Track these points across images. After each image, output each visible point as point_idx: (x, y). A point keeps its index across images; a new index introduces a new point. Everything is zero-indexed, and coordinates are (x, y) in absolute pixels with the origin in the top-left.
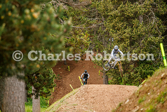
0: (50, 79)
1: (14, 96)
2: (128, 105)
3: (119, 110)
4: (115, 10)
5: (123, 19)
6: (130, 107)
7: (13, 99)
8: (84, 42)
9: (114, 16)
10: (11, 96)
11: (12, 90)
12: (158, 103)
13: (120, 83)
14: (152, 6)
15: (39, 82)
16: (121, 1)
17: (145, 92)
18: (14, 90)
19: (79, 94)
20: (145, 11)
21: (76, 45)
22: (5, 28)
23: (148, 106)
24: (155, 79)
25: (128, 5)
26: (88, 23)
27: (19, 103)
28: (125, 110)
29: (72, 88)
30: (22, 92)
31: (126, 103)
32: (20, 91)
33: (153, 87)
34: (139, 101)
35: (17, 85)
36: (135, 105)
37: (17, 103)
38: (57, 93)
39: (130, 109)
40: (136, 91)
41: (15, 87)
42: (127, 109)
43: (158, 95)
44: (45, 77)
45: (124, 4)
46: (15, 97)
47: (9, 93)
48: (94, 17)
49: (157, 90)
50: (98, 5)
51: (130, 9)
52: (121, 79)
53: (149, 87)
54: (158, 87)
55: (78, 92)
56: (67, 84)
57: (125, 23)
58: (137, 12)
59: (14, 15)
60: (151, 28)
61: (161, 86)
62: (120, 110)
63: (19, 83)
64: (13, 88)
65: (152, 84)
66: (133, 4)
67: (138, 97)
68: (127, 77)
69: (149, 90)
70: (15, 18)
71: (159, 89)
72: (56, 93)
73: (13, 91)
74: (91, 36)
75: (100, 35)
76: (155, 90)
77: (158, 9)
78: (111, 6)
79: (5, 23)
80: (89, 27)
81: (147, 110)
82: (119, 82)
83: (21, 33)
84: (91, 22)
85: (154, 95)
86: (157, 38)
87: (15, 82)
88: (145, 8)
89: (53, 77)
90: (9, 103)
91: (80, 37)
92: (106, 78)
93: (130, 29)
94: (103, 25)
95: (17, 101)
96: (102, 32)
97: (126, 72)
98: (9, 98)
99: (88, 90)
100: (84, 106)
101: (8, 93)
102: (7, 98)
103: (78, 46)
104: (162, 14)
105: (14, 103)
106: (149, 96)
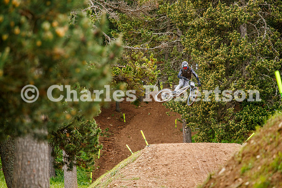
0: (93, 137)
1: (32, 168)
2: (224, 177)
3: (208, 185)
4: (199, 18)
5: (213, 31)
6: (227, 180)
7: (29, 173)
8: (148, 73)
9: (198, 28)
10: (25, 169)
11: (27, 158)
12: (273, 171)
13: (212, 139)
14: (261, 7)
15: (74, 143)
16: (208, 1)
17: (251, 155)
18: (31, 158)
19: (141, 160)
20: (249, 18)
21: (135, 78)
22: (9, 55)
23: (257, 178)
24: (267, 132)
25: (221, 8)
26: (153, 40)
27: (40, 179)
28: (220, 185)
29: (131, 151)
30: (43, 161)
31: (220, 173)
32: (40, 159)
33: (265, 145)
34: (242, 169)
35: (35, 150)
36: (236, 177)
37: (36, 180)
38: (105, 161)
39: (228, 184)
40: (237, 153)
41: (32, 153)
42: (221, 184)
43: (273, 159)
44: (83, 134)
45: (214, 6)
46: (32, 170)
47: (22, 164)
48: (164, 31)
49: (271, 151)
50: (170, 9)
51: (224, 14)
52: (213, 132)
53: (259, 145)
54: (274, 144)
55: (141, 158)
56: (121, 144)
57: (217, 39)
58: (237, 19)
59: (24, 33)
60: (262, 46)
61: (279, 143)
62: (211, 186)
63: (38, 145)
64: (29, 155)
65: (264, 141)
66: (229, 6)
67: (240, 163)
68: (222, 130)
69: (258, 151)
70: (27, 38)
71: (275, 148)
72: (103, 159)
73: (29, 159)
74: (160, 62)
75: (176, 60)
76: (268, 151)
77: (272, 14)
78: (191, 10)
79: (9, 46)
80: (156, 47)
81: (256, 184)
82: (210, 138)
83: (37, 61)
84: (159, 38)
85: (267, 159)
86: (272, 62)
87: (33, 144)
88: (249, 11)
89: (97, 133)
90: (23, 180)
91: (141, 65)
92: (187, 133)
93: (225, 49)
94: (180, 43)
95: (36, 176)
96: (178, 55)
97: (222, 120)
98: (23, 172)
99: (157, 154)
100: (151, 181)
101: (20, 164)
102: (19, 171)
103: (139, 79)
104: (279, 22)
105: (31, 180)
106: (259, 160)
